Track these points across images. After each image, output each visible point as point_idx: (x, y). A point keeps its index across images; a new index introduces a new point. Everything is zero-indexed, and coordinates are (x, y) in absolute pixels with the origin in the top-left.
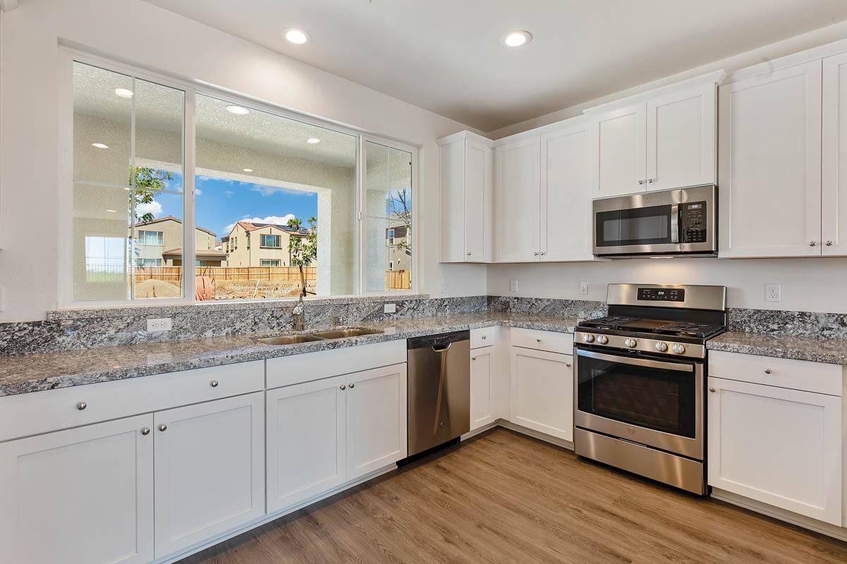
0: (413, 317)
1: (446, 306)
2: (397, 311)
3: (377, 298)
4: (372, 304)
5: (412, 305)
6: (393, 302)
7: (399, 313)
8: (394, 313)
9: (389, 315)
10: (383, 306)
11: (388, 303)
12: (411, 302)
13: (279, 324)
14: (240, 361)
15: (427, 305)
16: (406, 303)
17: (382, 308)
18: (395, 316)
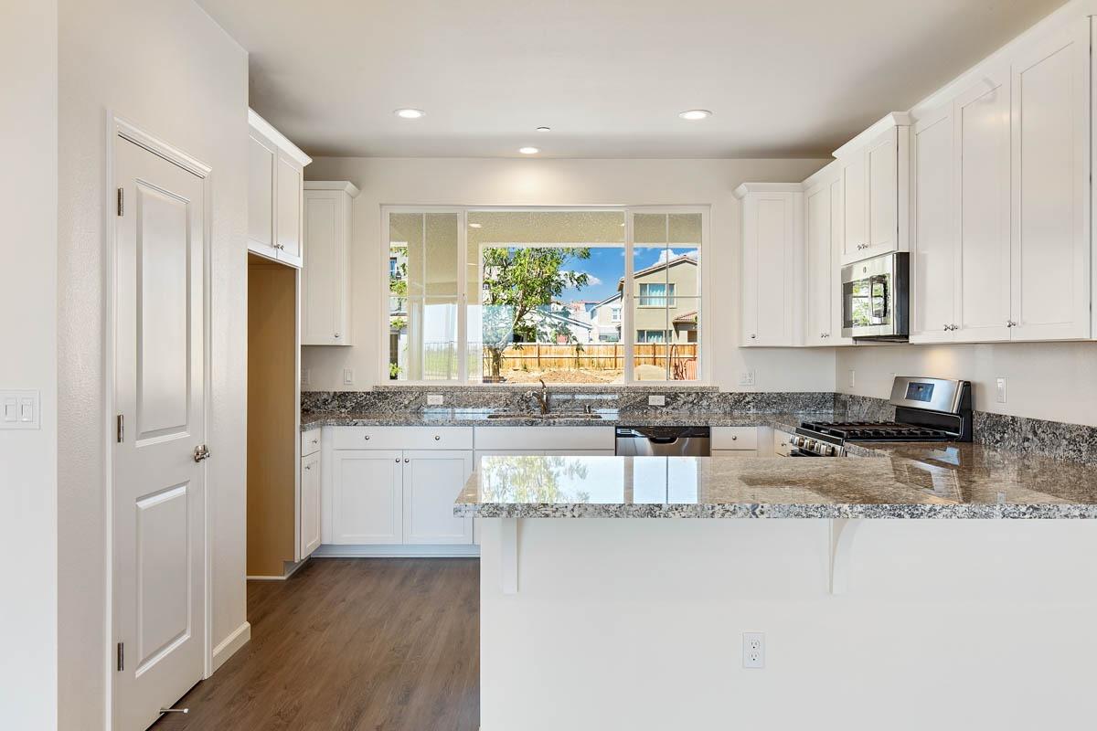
0: (691, 413)
1: (748, 403)
2: (667, 404)
3: (638, 388)
4: (633, 394)
5: (691, 399)
6: (661, 394)
7: (671, 407)
8: (663, 406)
9: (656, 408)
10: (647, 398)
11: (654, 394)
12: (689, 395)
13: (528, 407)
14: (455, 425)
15: (716, 399)
16: (682, 395)
17: (646, 400)
18: (664, 409)
